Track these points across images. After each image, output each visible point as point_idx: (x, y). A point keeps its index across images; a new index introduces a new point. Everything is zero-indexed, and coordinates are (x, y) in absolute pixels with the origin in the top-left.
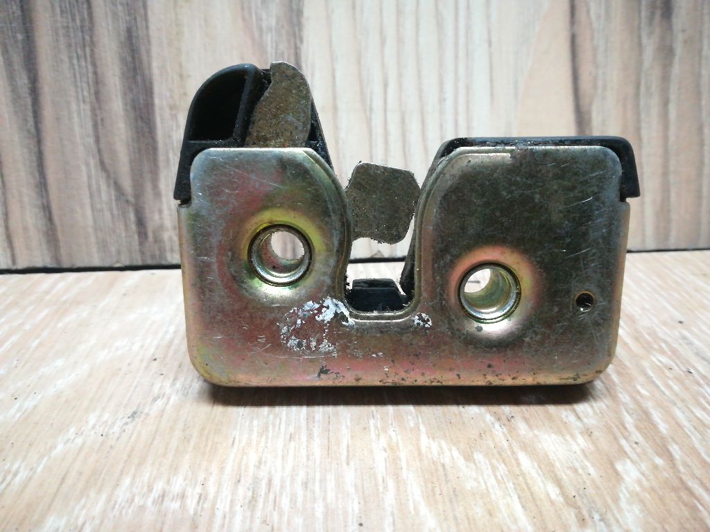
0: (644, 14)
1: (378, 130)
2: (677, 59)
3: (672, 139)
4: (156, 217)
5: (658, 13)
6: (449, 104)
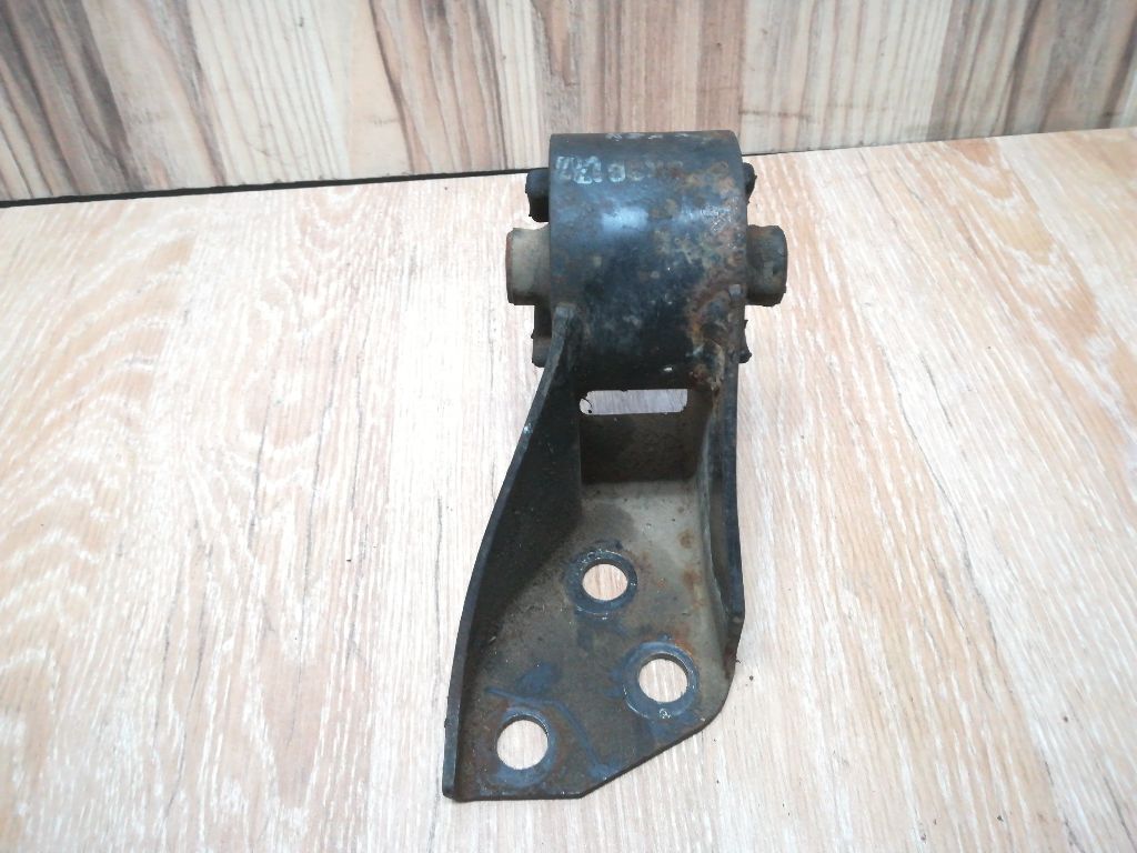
0: (425, 14)
1: (260, 102)
2: (454, 45)
3: (460, 99)
4: (131, 162)
5: (435, 13)
6: (303, 84)
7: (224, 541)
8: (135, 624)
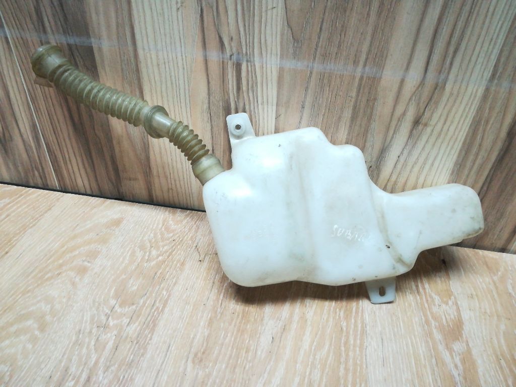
7: (87, 340)
8: (43, 366)
